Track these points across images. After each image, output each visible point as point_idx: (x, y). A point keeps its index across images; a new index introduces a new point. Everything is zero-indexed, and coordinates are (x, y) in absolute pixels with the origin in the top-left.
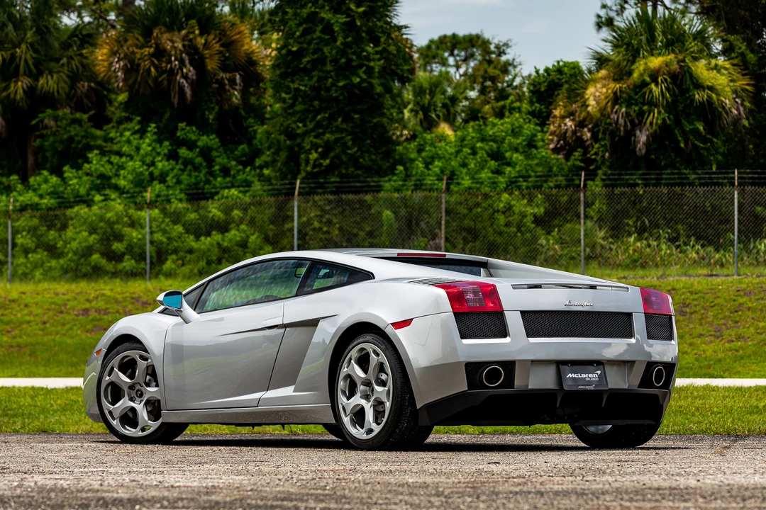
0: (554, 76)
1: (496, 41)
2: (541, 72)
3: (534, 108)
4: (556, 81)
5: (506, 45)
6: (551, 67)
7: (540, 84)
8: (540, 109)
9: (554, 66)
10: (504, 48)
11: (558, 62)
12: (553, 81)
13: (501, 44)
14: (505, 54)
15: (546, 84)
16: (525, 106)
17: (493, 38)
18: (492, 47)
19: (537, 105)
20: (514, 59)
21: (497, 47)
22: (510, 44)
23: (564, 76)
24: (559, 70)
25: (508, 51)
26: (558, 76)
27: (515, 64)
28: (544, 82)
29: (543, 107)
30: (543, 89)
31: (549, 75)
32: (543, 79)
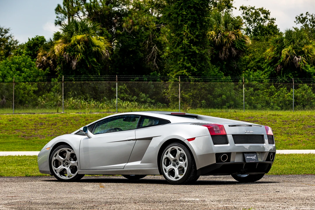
0: (36, 41)
1: (5, 28)
2: (31, 40)
3: (28, 52)
4: (36, 43)
5: (8, 30)
6: (34, 38)
7: (30, 44)
8: (31, 53)
9: (35, 37)
10: (8, 31)
11: (37, 36)
12: (35, 43)
13: (6, 29)
14: (8, 33)
15: (33, 44)
16: (25, 52)
17: (4, 27)
18: (3, 31)
19: (30, 51)
20: (11, 35)
21: (5, 30)
22: (10, 29)
23: (39, 41)
24: (37, 39)
25: (9, 32)
26: (37, 41)
27: (11, 36)
28: (32, 43)
29: (32, 52)
30: (32, 46)
31: (34, 41)
32: (31, 42)
